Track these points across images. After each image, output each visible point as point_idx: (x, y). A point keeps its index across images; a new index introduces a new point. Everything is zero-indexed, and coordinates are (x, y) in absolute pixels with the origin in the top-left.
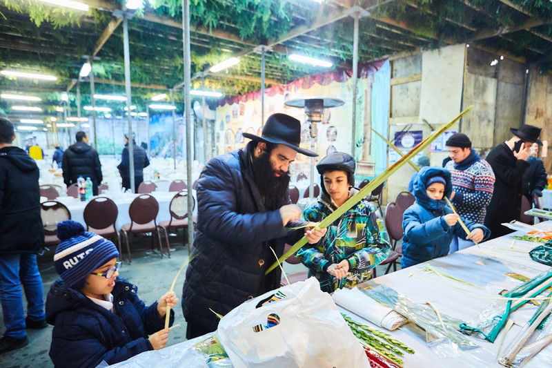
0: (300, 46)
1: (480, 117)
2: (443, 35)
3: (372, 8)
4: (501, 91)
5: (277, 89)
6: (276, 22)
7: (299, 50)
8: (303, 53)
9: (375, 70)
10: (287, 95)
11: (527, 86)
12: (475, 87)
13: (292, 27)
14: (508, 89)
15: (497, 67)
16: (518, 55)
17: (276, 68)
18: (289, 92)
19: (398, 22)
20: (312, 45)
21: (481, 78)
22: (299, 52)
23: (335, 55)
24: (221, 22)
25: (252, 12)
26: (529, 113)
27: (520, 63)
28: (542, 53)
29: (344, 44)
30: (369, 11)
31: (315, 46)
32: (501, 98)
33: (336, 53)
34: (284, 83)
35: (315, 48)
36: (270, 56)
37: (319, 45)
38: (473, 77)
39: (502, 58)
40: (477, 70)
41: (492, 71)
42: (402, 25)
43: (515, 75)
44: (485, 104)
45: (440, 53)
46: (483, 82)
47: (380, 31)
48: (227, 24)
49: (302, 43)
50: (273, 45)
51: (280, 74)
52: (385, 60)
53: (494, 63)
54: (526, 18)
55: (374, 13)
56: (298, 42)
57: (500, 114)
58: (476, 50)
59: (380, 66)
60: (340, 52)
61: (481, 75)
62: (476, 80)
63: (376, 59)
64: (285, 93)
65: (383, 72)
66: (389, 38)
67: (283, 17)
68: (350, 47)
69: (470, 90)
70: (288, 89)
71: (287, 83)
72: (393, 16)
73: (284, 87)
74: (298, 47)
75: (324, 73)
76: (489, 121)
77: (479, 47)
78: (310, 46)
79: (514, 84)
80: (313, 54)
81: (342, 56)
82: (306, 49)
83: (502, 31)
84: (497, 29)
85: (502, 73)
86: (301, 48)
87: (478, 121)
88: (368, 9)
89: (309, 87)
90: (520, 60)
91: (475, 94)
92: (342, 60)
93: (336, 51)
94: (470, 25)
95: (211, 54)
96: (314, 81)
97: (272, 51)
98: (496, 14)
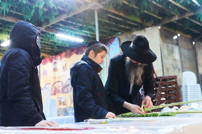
0: (63, 28)
1: (173, 67)
2: (145, 21)
3: (104, 3)
4: (182, 52)
5: (48, 60)
6: (47, 12)
7: (62, 31)
8: (65, 33)
9: (110, 43)
10: (55, 63)
11: (195, 51)
12: (168, 50)
13: (57, 15)
14: (186, 52)
15: (177, 40)
16: (187, 34)
17: (47, 44)
18: (56, 61)
19: (119, 12)
20: (70, 28)
21: (170, 45)
22: (62, 33)
23: (85, 35)
24: (11, 11)
25: (32, 5)
26: (200, 66)
27: (189, 38)
28: (198, 32)
29: (90, 27)
30: (103, 5)
31: (72, 28)
32: (183, 57)
33: (86, 33)
34: (53, 55)
35: (72, 30)
36: (44, 35)
37: (75, 28)
38: (165, 44)
39: (179, 35)
40: (167, 41)
41: (175, 42)
42: (121, 14)
43: (187, 45)
44: (175, 60)
45: (145, 31)
46: (171, 47)
47: (110, 19)
48: (15, 12)
49: (64, 26)
50: (45, 26)
51: (50, 49)
52: (115, 37)
53: (175, 37)
54: (185, 12)
55: (105, 6)
56: (61, 25)
57: (184, 66)
58: (164, 30)
59: (113, 41)
60: (88, 32)
61: (170, 43)
62: (167, 46)
63: (110, 37)
64: (54, 61)
65: (115, 44)
66: (116, 23)
67: (52, 7)
68: (93, 29)
69: (165, 52)
70: (55, 59)
71: (55, 55)
72: (116, 9)
73: (53, 58)
74: (61, 29)
75: (79, 48)
76: (179, 70)
77: (165, 28)
78: (69, 28)
79: (188, 49)
80: (71, 34)
81: (89, 35)
82: (67, 31)
83: (175, 18)
84: (173, 18)
85: (181, 43)
86: (64, 30)
87: (172, 69)
88: (102, 3)
89: (70, 57)
90: (188, 36)
91: (168, 54)
92: (89, 38)
93: (86, 32)
94: (158, 16)
95: (3, 33)
96: (73, 53)
97: (44, 31)
98: (169, 9)
